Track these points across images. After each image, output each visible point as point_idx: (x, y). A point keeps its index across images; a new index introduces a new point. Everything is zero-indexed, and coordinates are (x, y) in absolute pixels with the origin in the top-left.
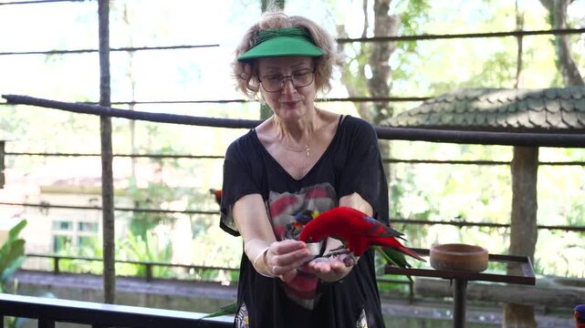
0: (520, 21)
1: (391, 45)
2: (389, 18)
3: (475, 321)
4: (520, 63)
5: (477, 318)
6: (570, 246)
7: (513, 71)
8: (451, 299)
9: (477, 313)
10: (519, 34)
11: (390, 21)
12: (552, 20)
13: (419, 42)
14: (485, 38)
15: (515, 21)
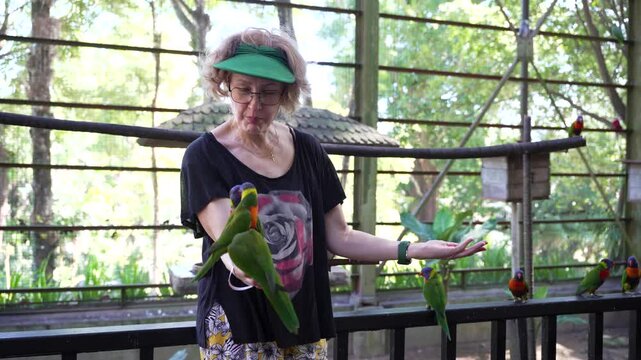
0: (157, 38)
1: (53, 48)
2: (51, 20)
3: (185, 315)
4: (157, 79)
5: (186, 312)
6: (188, 246)
7: (152, 86)
8: (195, 296)
9: (185, 308)
10: (157, 51)
11: (51, 22)
12: (194, 43)
13: (81, 48)
14: (142, 53)
15: (152, 38)
